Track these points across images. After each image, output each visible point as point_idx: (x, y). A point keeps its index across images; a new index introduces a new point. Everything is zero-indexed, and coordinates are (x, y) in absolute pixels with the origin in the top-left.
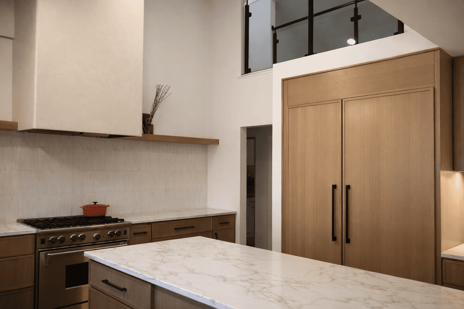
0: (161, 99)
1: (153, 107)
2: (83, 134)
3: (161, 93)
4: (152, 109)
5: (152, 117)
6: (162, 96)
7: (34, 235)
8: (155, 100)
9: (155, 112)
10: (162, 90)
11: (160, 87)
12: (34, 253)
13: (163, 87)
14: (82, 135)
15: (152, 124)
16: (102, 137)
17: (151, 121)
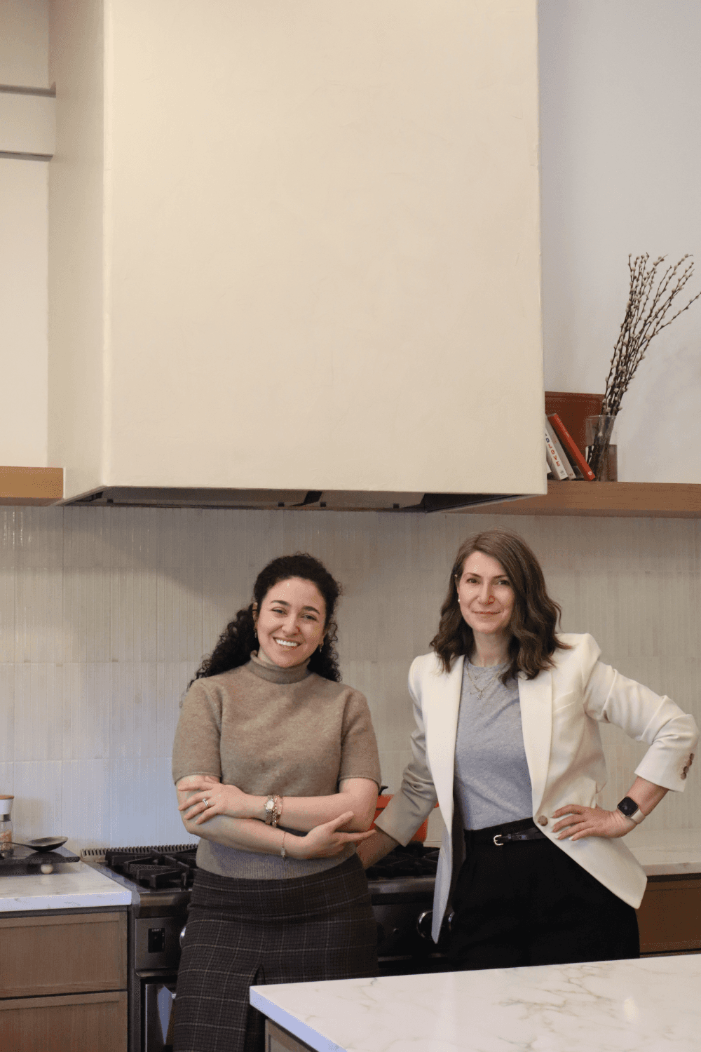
0: (654, 324)
1: (615, 363)
2: (322, 500)
3: (652, 296)
4: (614, 371)
5: (615, 407)
6: (659, 305)
7: (125, 914)
8: (626, 327)
9: (626, 383)
10: (658, 278)
11: (649, 269)
12: (125, 986)
13: (661, 269)
14: (317, 504)
15: (612, 442)
16: (396, 508)
17: (608, 425)
